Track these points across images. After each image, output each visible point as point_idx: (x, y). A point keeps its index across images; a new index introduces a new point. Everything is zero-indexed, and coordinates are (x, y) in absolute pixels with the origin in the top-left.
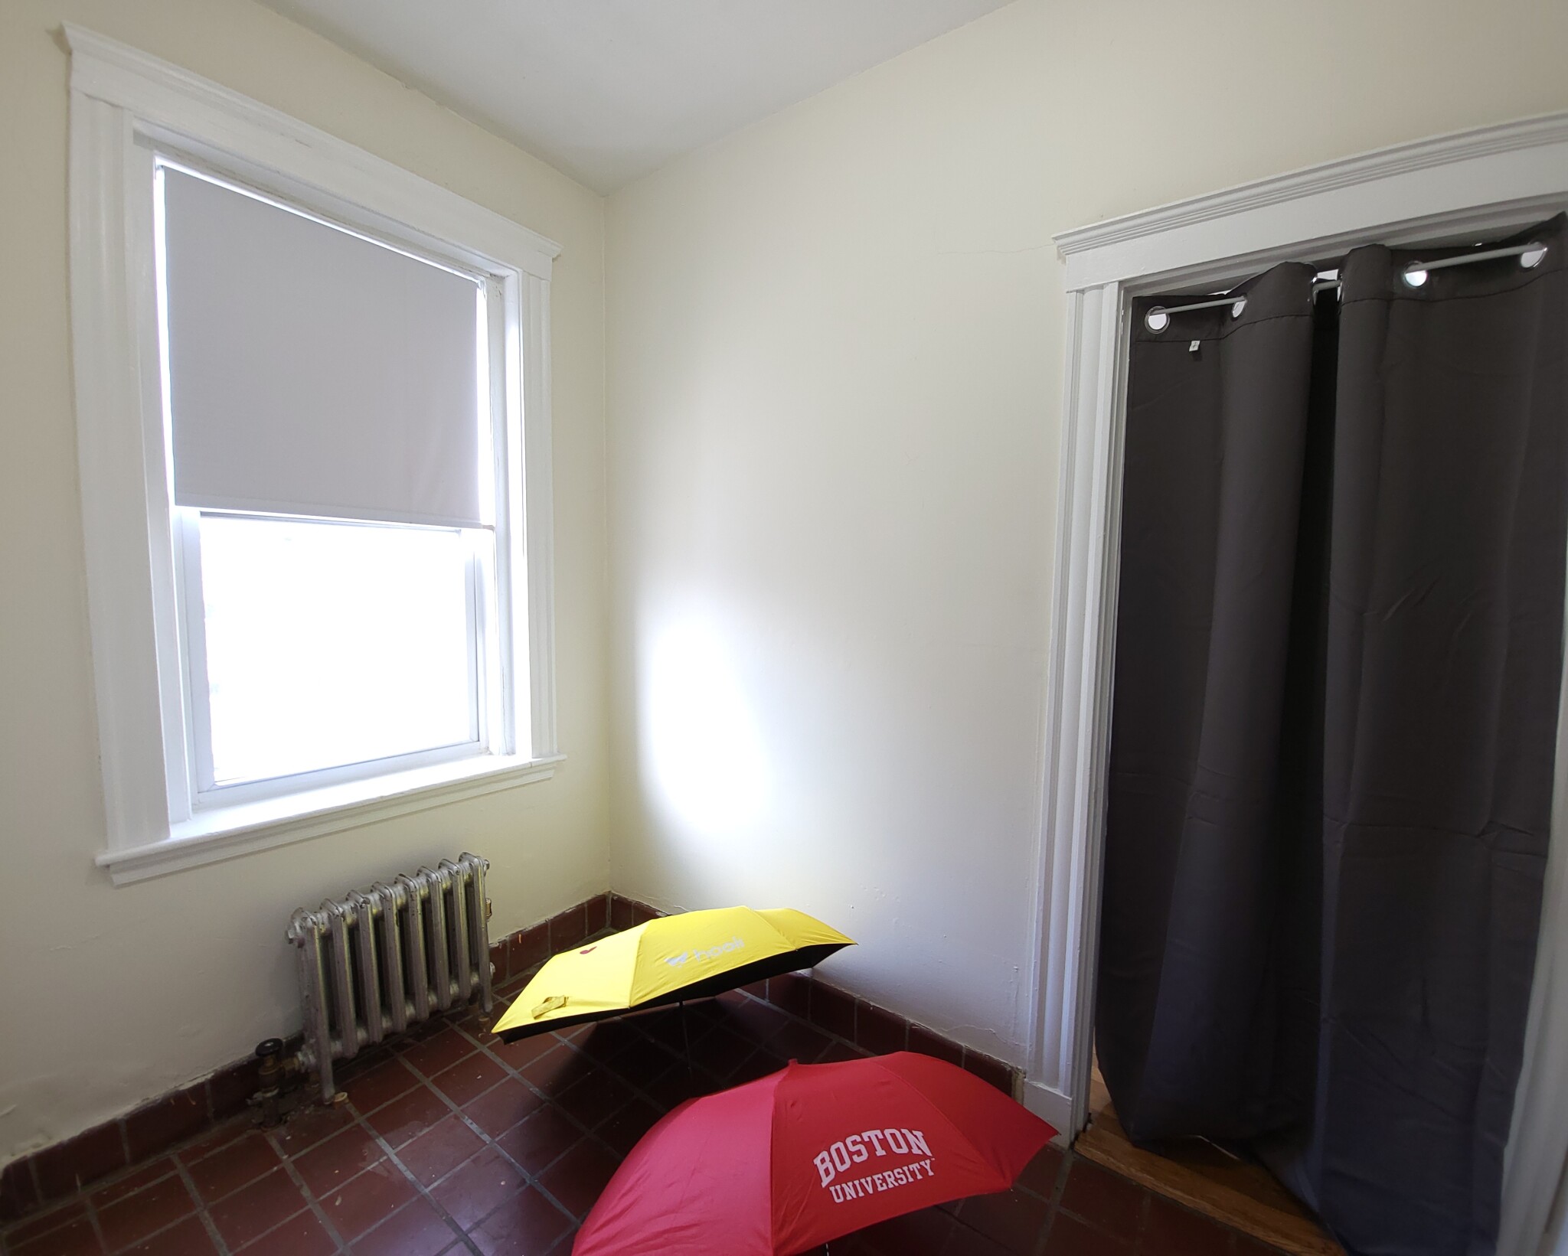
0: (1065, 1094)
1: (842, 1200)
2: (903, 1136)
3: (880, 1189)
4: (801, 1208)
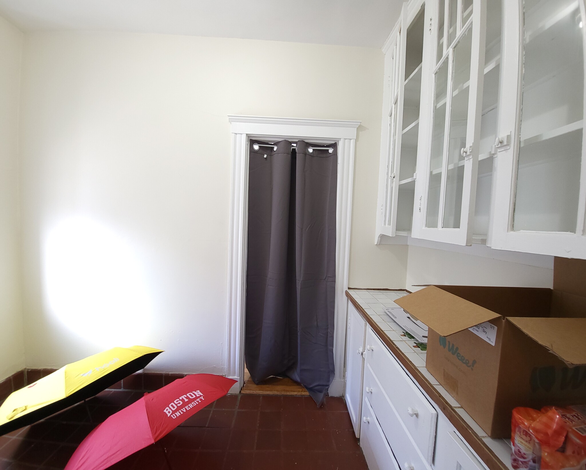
0: (237, 377)
1: (176, 417)
2: (194, 393)
3: (188, 409)
4: (162, 424)
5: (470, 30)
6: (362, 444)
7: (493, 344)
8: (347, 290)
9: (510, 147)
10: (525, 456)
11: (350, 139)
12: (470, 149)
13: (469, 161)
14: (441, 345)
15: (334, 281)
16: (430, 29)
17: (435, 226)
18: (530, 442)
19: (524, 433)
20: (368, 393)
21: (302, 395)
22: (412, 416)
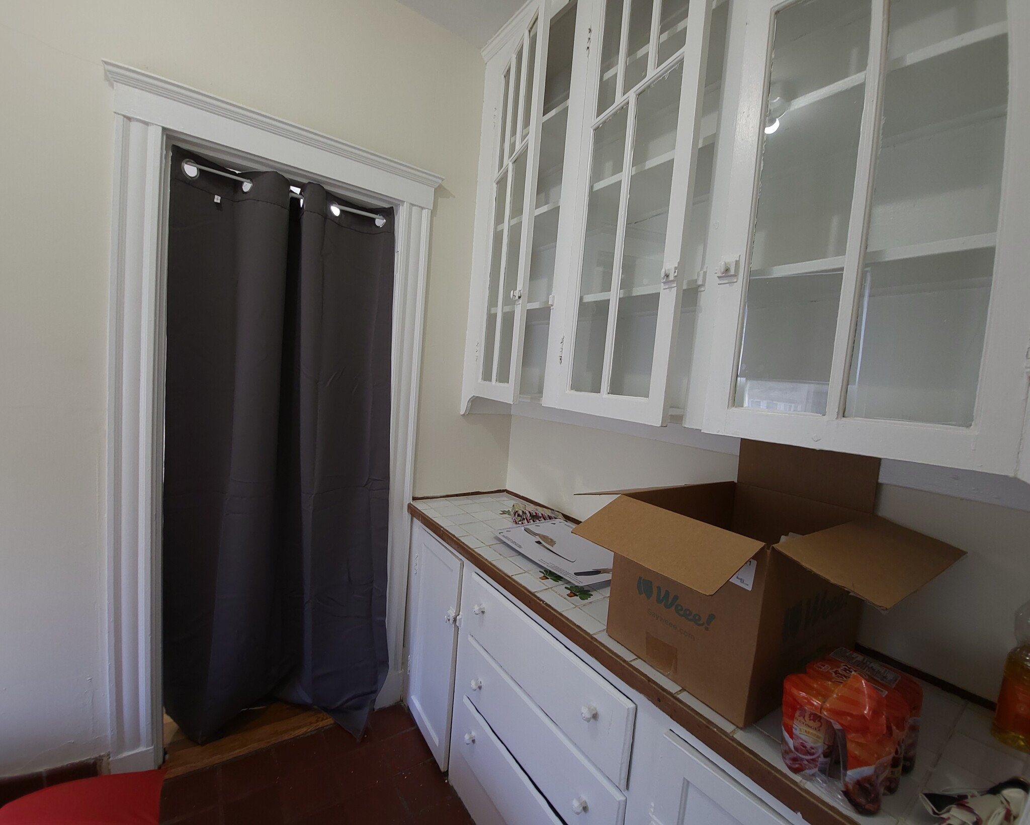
0: (148, 747)
5: (677, 72)
6: (452, 780)
7: (749, 588)
8: (411, 503)
9: (738, 279)
10: (813, 751)
11: (422, 208)
12: (675, 272)
13: (670, 291)
14: (640, 593)
15: (387, 488)
16: (588, 48)
17: (596, 388)
18: (820, 728)
19: (812, 718)
20: (475, 690)
21: (319, 728)
22: (588, 720)
